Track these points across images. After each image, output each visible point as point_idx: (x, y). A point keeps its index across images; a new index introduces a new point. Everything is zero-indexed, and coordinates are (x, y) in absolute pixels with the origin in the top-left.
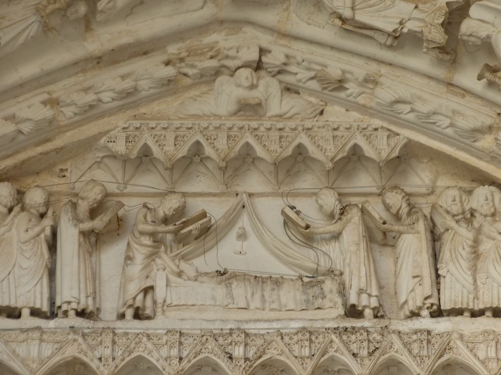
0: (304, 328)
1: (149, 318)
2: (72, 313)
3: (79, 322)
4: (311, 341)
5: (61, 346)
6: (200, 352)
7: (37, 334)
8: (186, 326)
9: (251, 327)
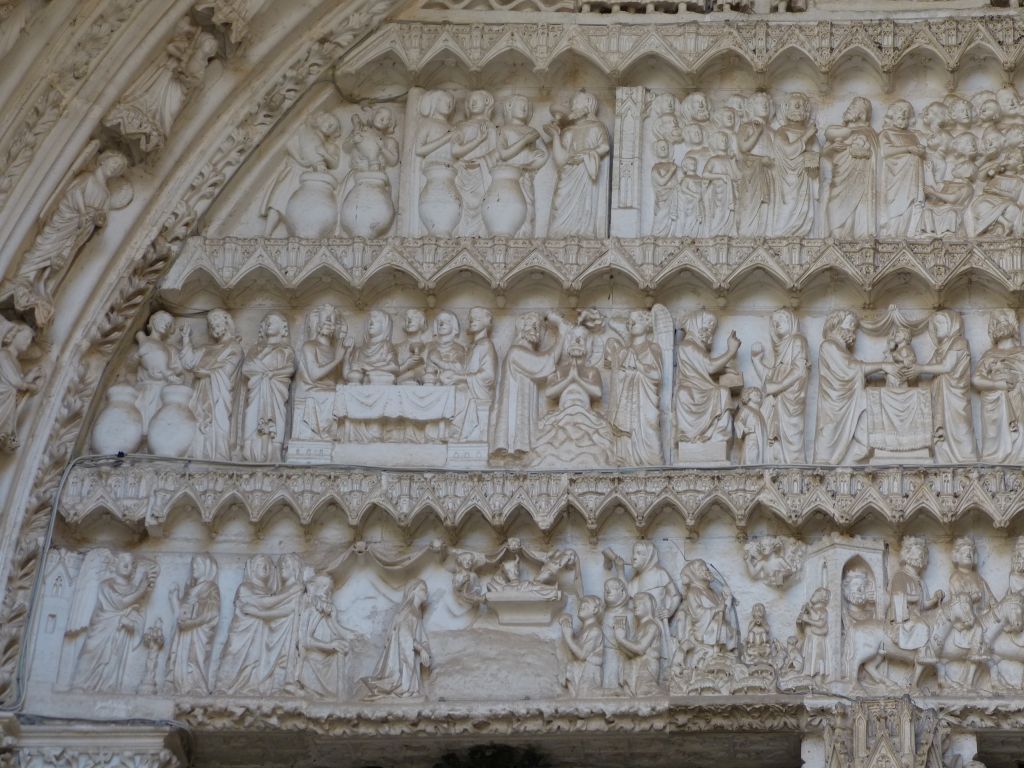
0: (951, 18)
1: (801, 10)
2: (727, 7)
3: (733, 16)
4: (958, 30)
5: (716, 38)
6: (851, 42)
7: (693, 28)
8: (836, 18)
9: (900, 18)
